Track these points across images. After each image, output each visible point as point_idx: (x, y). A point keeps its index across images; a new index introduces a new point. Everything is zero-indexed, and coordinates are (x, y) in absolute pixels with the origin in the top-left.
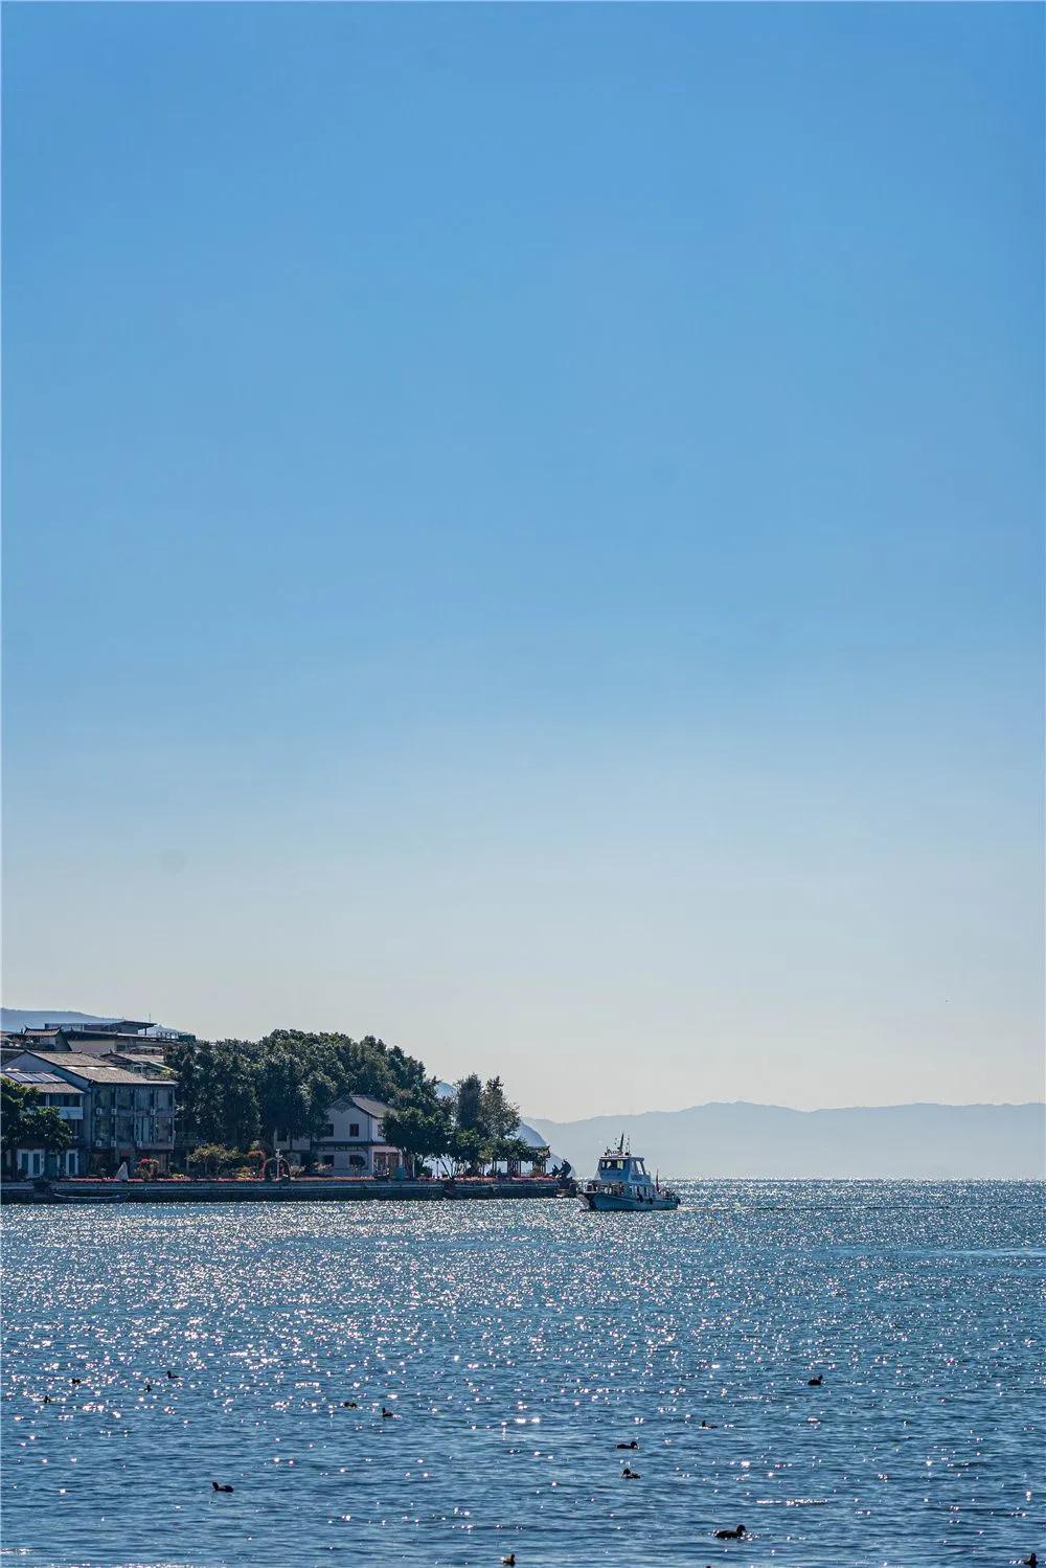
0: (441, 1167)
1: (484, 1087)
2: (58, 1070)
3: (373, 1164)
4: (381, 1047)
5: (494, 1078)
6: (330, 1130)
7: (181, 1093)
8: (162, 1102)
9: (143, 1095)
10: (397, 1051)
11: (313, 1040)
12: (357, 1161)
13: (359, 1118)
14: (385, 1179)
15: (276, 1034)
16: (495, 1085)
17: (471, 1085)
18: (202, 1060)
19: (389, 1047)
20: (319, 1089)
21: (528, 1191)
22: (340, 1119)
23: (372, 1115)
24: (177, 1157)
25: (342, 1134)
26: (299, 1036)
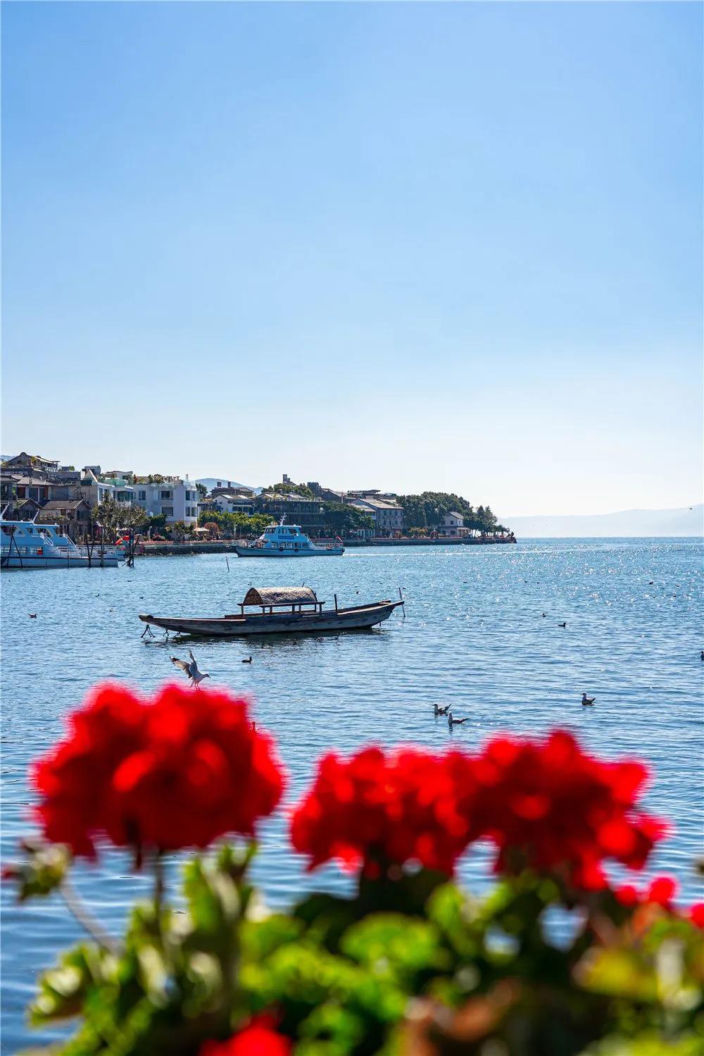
0: (476, 533)
1: (484, 509)
2: (367, 504)
3: (458, 533)
4: (457, 497)
5: (479, 506)
6: (444, 523)
7: (404, 512)
8: (399, 514)
9: (393, 512)
10: (461, 498)
11: (436, 495)
12: (453, 533)
13: (453, 519)
14: (466, 538)
15: (425, 493)
16: (488, 508)
17: (481, 508)
18: (408, 501)
19: (459, 497)
20: (441, 510)
21: (503, 541)
22: (447, 520)
23: (459, 518)
24: (404, 532)
25: (448, 524)
26: (433, 493)
